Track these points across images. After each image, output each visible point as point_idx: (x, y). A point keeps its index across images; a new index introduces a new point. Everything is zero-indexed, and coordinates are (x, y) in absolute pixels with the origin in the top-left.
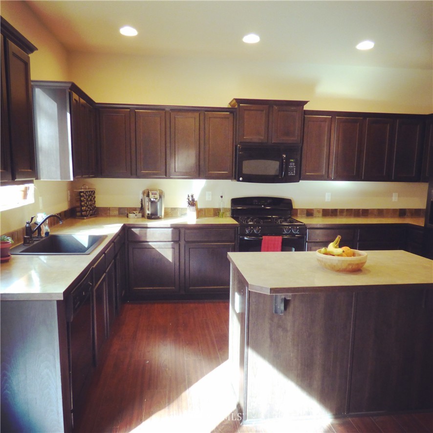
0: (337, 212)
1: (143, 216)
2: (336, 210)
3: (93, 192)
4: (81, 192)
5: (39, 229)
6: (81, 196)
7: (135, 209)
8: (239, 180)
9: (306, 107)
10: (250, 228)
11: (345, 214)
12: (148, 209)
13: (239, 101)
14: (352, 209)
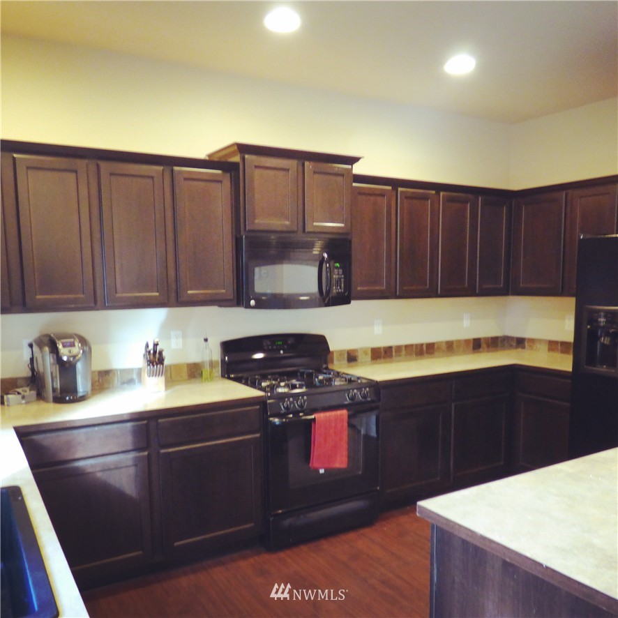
0: (392, 351)
2: (390, 349)
8: (248, 306)
10: (289, 400)
11: (403, 352)
12: (54, 380)
13: (244, 149)
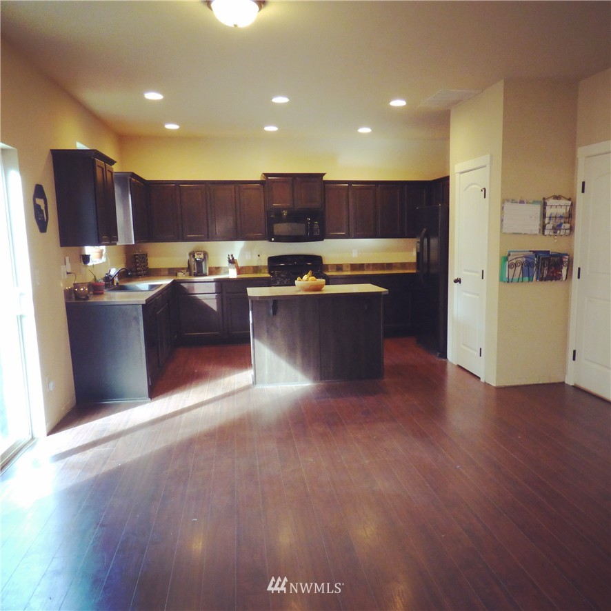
1: (190, 275)
2: (363, 265)
3: (146, 255)
4: (137, 255)
5: (113, 280)
6: (137, 259)
7: (183, 269)
8: (271, 241)
9: (325, 178)
11: (371, 268)
12: (194, 269)
13: (267, 175)
14: (377, 264)
